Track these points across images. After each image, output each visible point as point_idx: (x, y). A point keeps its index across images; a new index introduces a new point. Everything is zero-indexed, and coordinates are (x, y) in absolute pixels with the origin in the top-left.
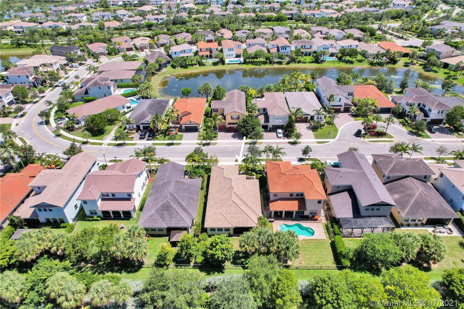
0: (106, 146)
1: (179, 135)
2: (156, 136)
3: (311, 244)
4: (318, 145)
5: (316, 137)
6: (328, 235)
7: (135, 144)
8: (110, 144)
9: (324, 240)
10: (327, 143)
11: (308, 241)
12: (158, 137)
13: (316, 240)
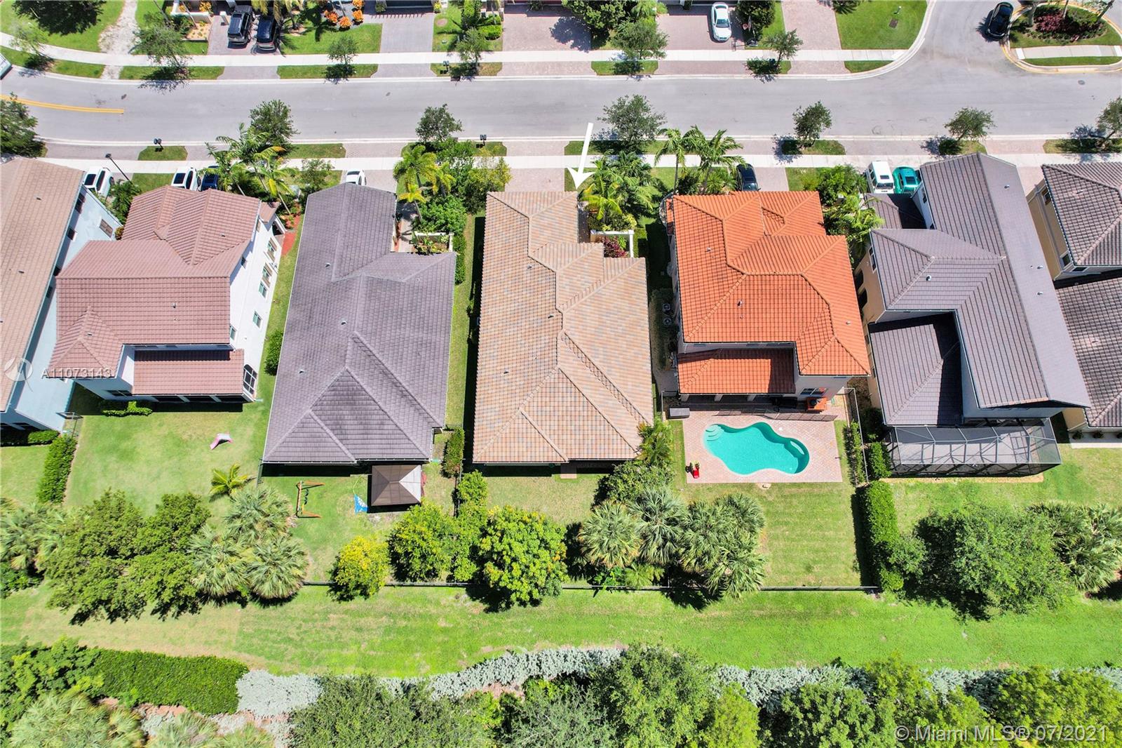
0: (117, 82)
1: (368, 26)
2: (286, 31)
3: (795, 502)
4: (849, 76)
5: (848, 42)
6: (847, 468)
7: (216, 72)
8: (128, 73)
9: (835, 485)
10: (881, 71)
11: (786, 492)
12: (294, 36)
13: (811, 485)
